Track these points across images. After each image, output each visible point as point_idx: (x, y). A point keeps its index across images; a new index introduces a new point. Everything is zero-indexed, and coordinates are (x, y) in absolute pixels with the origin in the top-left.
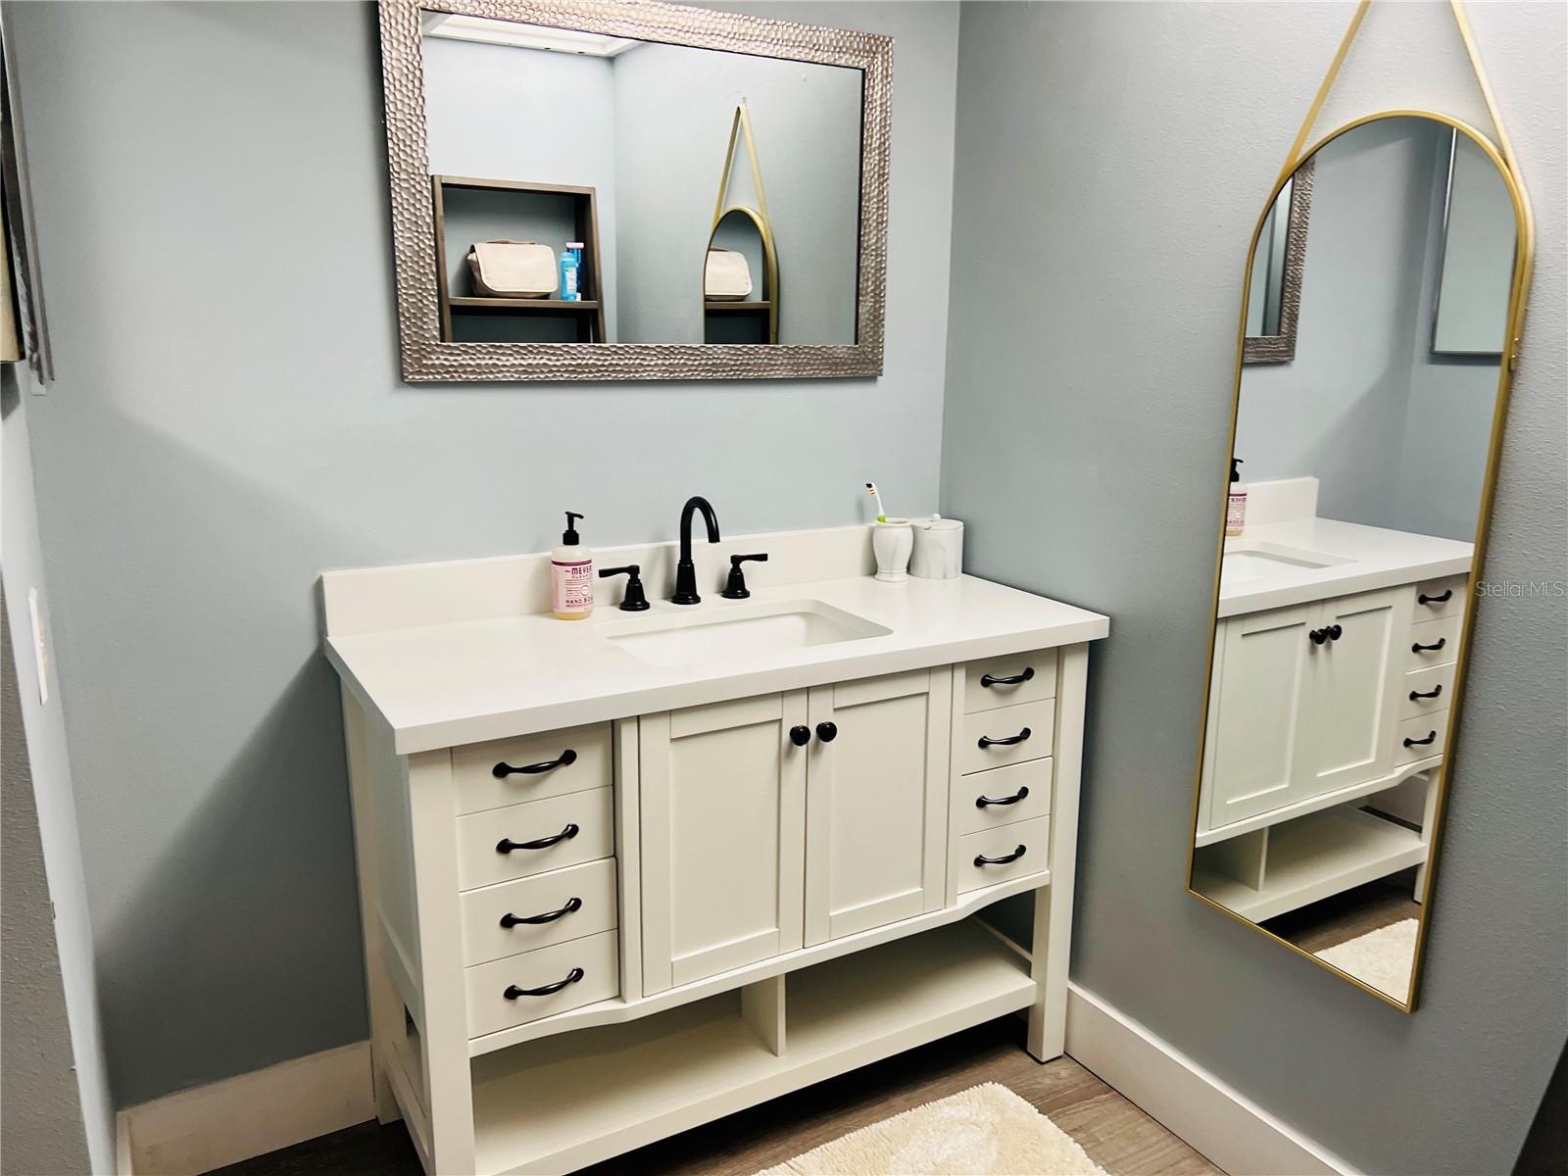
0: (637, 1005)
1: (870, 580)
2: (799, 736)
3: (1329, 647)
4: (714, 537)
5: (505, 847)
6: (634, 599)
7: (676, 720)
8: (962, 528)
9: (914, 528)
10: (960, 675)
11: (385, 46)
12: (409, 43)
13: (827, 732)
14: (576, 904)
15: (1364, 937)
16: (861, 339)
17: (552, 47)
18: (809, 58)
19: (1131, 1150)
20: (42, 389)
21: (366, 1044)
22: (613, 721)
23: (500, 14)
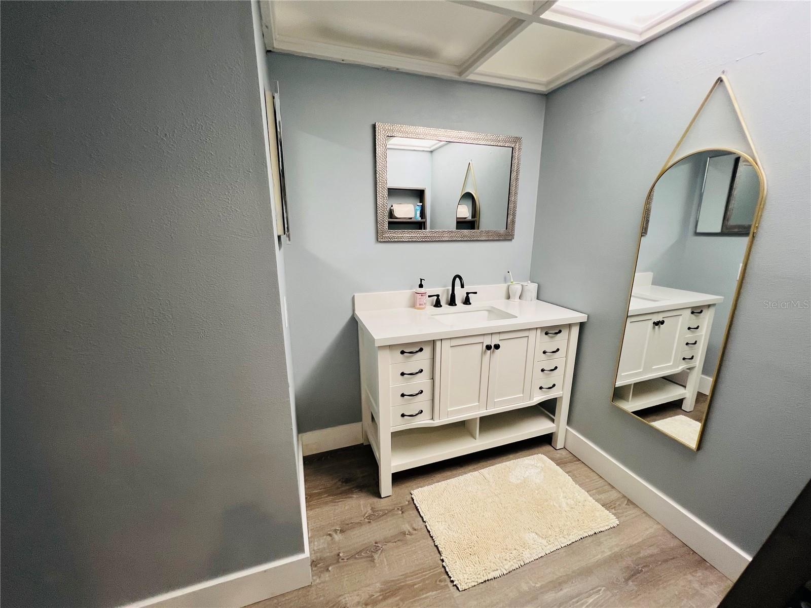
0: (437, 422)
1: (507, 300)
2: (488, 347)
3: (659, 327)
4: (462, 286)
5: (403, 374)
6: (438, 304)
7: (452, 340)
8: (537, 286)
9: (522, 285)
10: (539, 331)
11: (377, 147)
12: (383, 146)
13: (497, 347)
14: (421, 392)
15: (665, 420)
16: (508, 228)
17: (416, 149)
18: (497, 145)
19: (587, 480)
20: (289, 243)
21: (361, 423)
22: (434, 340)
23: (408, 136)
